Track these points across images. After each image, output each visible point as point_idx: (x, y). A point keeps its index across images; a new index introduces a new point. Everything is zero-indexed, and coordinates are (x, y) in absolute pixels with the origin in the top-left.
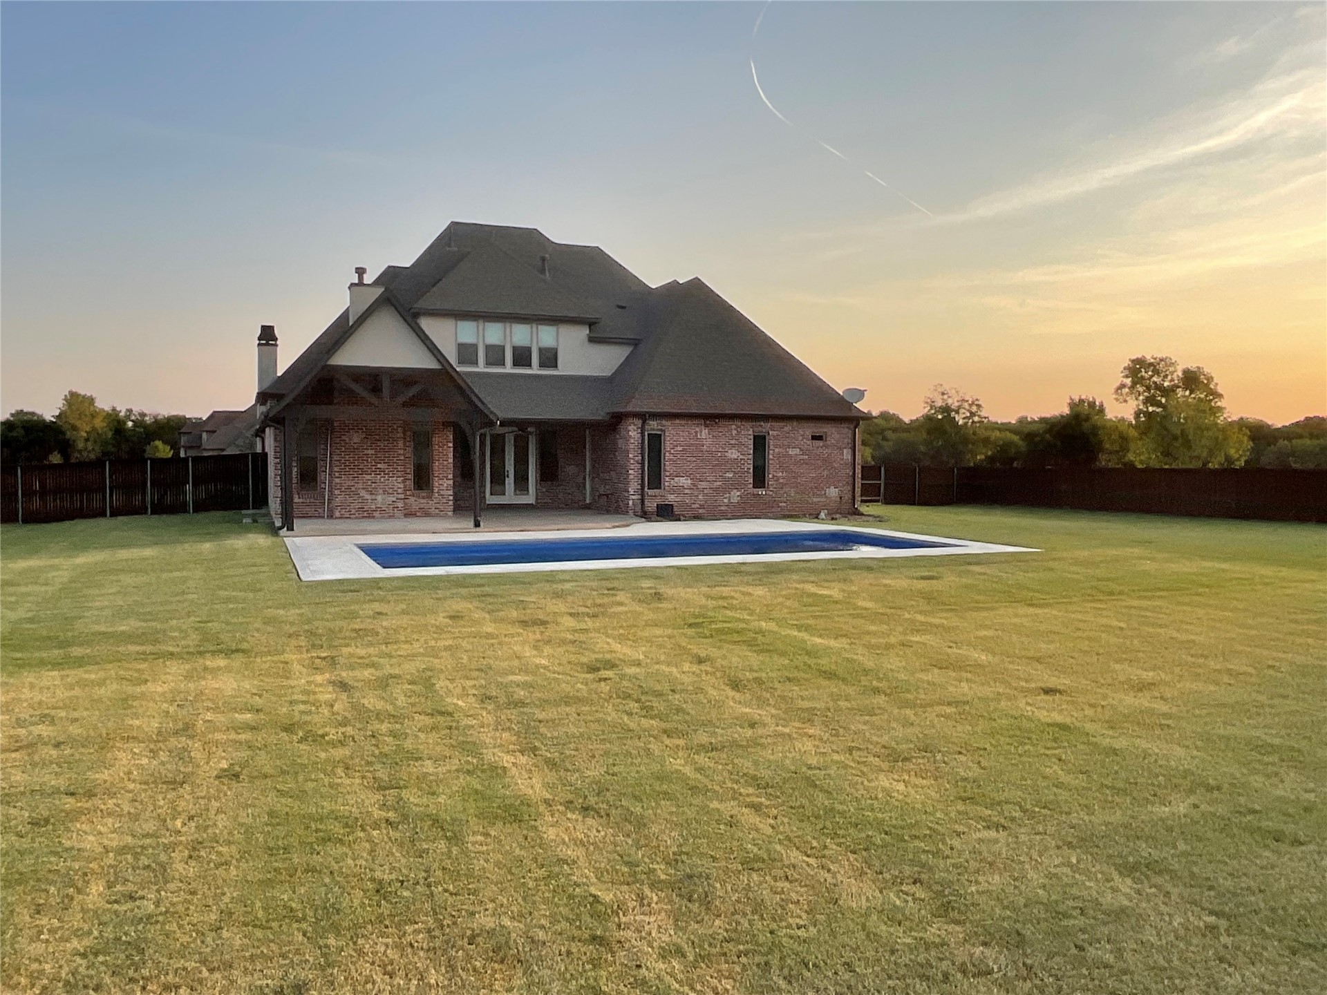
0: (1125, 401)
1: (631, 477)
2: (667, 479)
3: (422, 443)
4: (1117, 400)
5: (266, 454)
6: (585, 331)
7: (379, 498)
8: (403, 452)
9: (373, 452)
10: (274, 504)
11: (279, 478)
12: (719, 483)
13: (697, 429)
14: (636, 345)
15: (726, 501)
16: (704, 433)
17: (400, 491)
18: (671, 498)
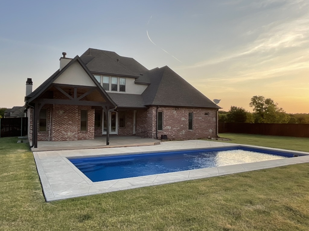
0: (252, 107)
1: (153, 126)
2: (164, 127)
3: (84, 114)
4: (250, 106)
5: (28, 118)
6: (134, 80)
7: (69, 133)
8: (78, 117)
9: (67, 117)
10: (30, 136)
11: (32, 126)
12: (179, 128)
13: (173, 111)
14: (149, 85)
15: (181, 134)
16: (175, 112)
17: (76, 131)
18: (165, 133)
